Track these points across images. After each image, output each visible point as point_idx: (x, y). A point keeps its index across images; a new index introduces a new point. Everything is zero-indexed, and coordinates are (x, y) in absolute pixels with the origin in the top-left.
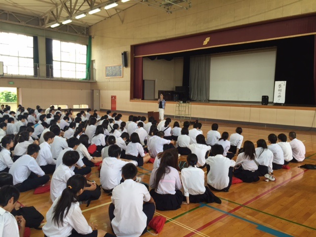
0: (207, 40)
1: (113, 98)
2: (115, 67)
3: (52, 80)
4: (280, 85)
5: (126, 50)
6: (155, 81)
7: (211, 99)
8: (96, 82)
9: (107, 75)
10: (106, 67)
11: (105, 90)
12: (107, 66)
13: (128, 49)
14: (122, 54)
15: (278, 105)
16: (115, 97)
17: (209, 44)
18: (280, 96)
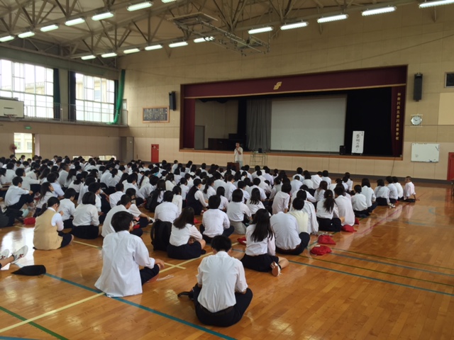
0: (278, 85)
1: (155, 147)
2: (157, 109)
3: (75, 125)
4: (358, 135)
5: (173, 90)
6: (204, 127)
7: (272, 148)
8: (127, 127)
9: (145, 119)
10: (144, 110)
11: (142, 137)
12: (145, 107)
13: (178, 89)
14: (170, 94)
15: (357, 155)
16: (157, 146)
17: (280, 89)
18: (358, 146)
